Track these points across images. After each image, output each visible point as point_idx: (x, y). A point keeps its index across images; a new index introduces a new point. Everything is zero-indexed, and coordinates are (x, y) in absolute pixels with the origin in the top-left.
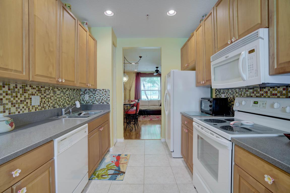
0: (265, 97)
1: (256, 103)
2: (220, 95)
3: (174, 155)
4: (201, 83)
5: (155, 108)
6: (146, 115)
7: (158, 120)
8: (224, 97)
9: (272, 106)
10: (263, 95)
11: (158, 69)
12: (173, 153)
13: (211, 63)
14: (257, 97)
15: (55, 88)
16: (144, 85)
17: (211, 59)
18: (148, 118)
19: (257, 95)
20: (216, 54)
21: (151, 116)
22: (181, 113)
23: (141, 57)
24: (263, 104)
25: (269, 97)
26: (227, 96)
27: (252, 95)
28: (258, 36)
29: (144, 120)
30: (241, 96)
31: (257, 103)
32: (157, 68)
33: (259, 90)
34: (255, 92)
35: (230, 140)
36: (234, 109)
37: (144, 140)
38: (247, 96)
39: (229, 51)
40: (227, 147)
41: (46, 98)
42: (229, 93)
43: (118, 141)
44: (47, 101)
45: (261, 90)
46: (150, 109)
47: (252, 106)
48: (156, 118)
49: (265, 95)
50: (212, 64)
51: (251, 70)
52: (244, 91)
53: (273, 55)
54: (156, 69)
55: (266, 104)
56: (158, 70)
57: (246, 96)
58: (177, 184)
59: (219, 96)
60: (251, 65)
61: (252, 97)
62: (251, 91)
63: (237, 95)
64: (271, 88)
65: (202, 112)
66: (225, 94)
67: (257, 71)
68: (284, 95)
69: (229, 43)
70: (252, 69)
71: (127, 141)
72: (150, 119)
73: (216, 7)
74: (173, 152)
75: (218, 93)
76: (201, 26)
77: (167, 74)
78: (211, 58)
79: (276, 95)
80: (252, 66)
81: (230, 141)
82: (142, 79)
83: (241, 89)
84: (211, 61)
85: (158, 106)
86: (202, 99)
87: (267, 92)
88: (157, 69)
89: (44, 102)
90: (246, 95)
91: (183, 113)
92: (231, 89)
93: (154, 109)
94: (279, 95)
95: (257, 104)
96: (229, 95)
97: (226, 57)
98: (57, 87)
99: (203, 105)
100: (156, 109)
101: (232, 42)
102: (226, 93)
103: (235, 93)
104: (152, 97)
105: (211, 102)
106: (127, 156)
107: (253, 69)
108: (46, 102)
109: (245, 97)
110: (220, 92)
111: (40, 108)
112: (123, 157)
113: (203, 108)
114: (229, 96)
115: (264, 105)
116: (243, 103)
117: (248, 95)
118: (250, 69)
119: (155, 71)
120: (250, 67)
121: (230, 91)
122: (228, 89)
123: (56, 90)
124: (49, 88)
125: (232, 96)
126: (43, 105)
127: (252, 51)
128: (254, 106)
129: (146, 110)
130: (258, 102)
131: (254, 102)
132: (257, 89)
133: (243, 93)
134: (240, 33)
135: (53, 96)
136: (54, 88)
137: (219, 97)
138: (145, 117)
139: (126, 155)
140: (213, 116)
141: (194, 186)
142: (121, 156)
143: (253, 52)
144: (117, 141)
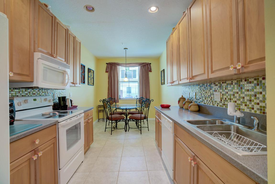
0: (28, 96)
1: (35, 100)
15: (242, 81)
34: (21, 92)
41: (227, 95)
44: (229, 99)
49: (28, 94)
89: (226, 99)
98: (246, 78)
108: (227, 99)
111: (221, 104)
123: (243, 83)
124: (232, 82)
126: (224, 102)
135: (238, 93)
136: (239, 81)
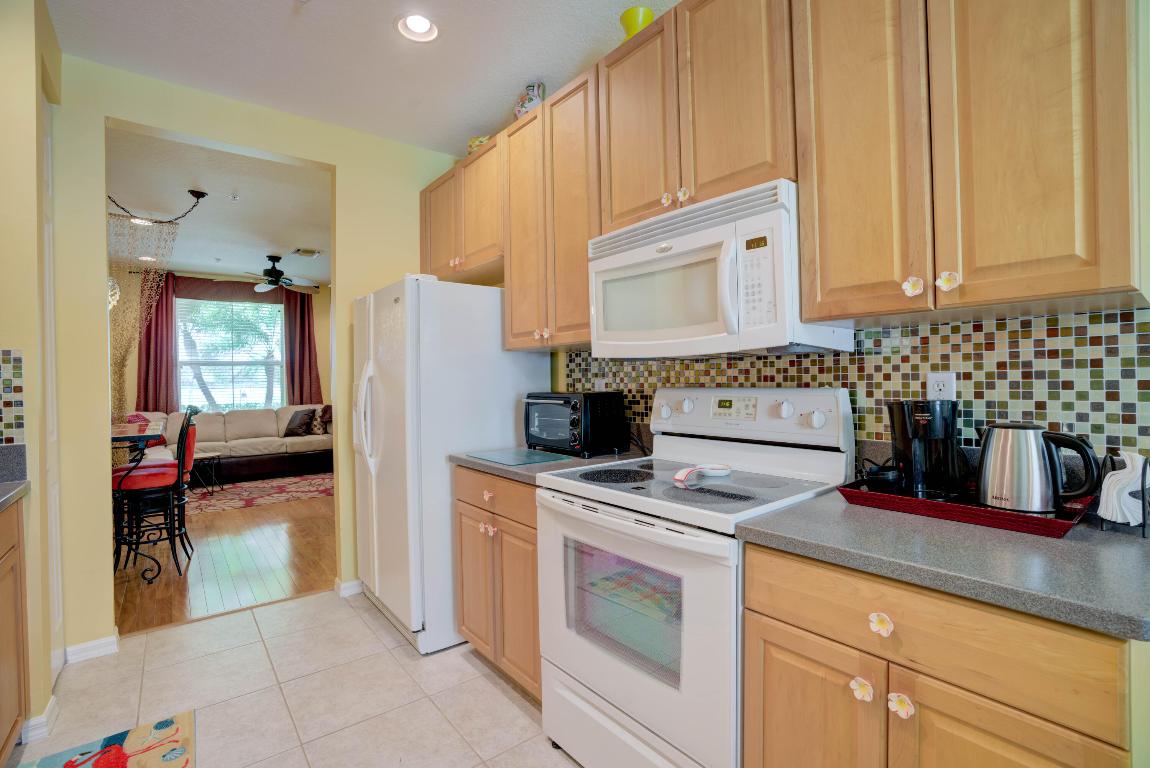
0: (745, 386)
1: (724, 404)
2: (588, 381)
3: (425, 643)
4: (537, 337)
5: (261, 448)
6: (215, 484)
7: (288, 500)
8: (604, 390)
9: (775, 411)
10: (736, 379)
11: (278, 266)
12: (422, 634)
13: (591, 264)
14: (719, 385)
16: (187, 335)
17: (590, 250)
18: (227, 500)
19: (719, 379)
20: (604, 237)
21: (239, 484)
22: (451, 459)
23: (198, 195)
24: (747, 406)
25: (753, 385)
26: (614, 386)
27: (703, 379)
28: (776, 201)
29: (210, 510)
30: (668, 385)
31: (728, 404)
32: (274, 259)
33: (724, 365)
34: (713, 372)
35: (732, 532)
36: (653, 428)
37: (247, 609)
38: (688, 385)
39: (671, 231)
40: (725, 559)
42: (622, 375)
43: (69, 658)
45: (729, 366)
46: (233, 454)
47: (715, 414)
48: (273, 491)
49: (741, 379)
50: (593, 267)
51: (754, 301)
52: (677, 368)
53: (813, 261)
54: (269, 265)
55: (755, 406)
56: (281, 273)
57: (682, 385)
58: (484, 762)
59: (583, 385)
60: (753, 286)
61: (702, 385)
62: (701, 366)
63: (653, 380)
64: (759, 358)
65: (530, 447)
66: (609, 379)
67: (775, 305)
68: (792, 379)
69: (666, 202)
70: (756, 297)
71: (139, 640)
72: (242, 503)
73: (608, 67)
74: (423, 629)
75: (577, 375)
76: (535, 117)
77: (375, 294)
78: (590, 246)
79: (772, 379)
80: (756, 289)
81: (733, 536)
82: (181, 305)
83: (668, 363)
84: (590, 255)
85: (276, 438)
86: (529, 396)
87: (747, 372)
88: (274, 267)
90: (682, 380)
91: (464, 457)
92: (631, 360)
93: (257, 453)
94: (779, 378)
95: (730, 407)
96: (622, 380)
97: (663, 250)
99: (536, 422)
100: (266, 452)
101: (675, 204)
102: (611, 375)
103: (646, 374)
104: (244, 395)
105: (574, 408)
106: (173, 728)
107: (760, 300)
109: (680, 388)
110: (586, 370)
112: (146, 745)
113: (534, 430)
114: (622, 386)
115: (751, 410)
116: (687, 406)
117: (692, 380)
118: (751, 298)
119: (262, 273)
120: (750, 291)
121: (628, 368)
122: (620, 361)
125: (633, 386)
127: (755, 243)
128: (720, 414)
129: (213, 458)
130: (731, 401)
131: (720, 402)
132: (719, 361)
133: (672, 374)
134: (704, 178)
137: (584, 390)
138: (212, 494)
139: (163, 725)
140: (584, 457)
141: (550, 739)
142: (129, 746)
143: (758, 246)
144: (66, 662)
